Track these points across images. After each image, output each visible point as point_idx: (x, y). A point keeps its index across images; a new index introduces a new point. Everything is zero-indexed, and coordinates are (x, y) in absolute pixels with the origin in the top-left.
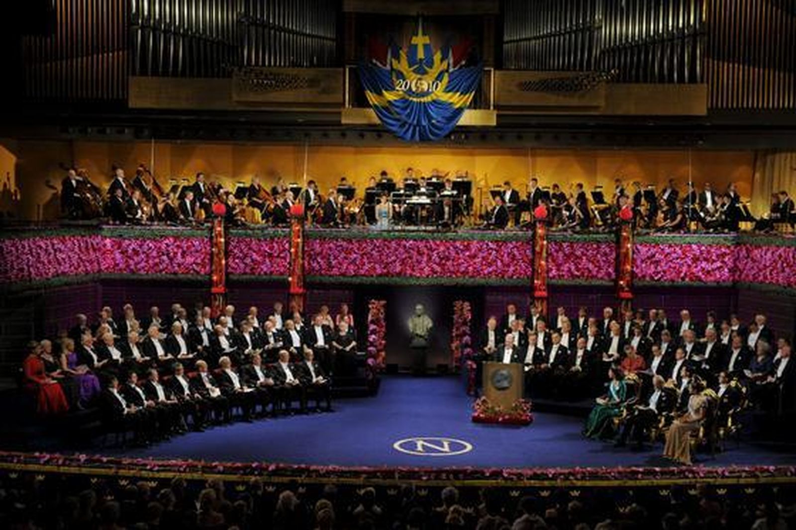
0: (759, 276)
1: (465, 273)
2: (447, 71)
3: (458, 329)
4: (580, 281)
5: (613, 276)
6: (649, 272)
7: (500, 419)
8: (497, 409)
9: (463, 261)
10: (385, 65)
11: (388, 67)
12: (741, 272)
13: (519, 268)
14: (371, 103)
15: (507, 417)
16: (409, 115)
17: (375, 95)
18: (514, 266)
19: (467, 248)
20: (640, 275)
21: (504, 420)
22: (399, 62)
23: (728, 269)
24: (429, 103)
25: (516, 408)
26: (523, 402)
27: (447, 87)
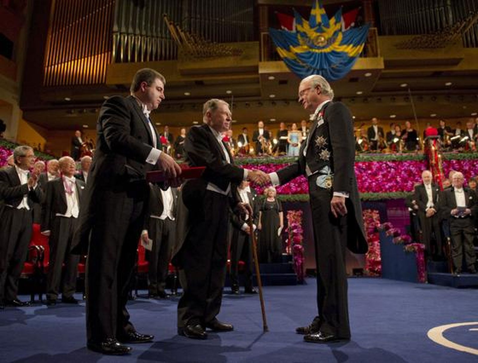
2: (340, 30)
9: (366, 177)
10: (291, 29)
11: (294, 31)
14: (282, 56)
16: (313, 62)
17: (285, 50)
18: (411, 181)
19: (369, 167)
22: (303, 27)
24: (329, 53)
27: (342, 41)
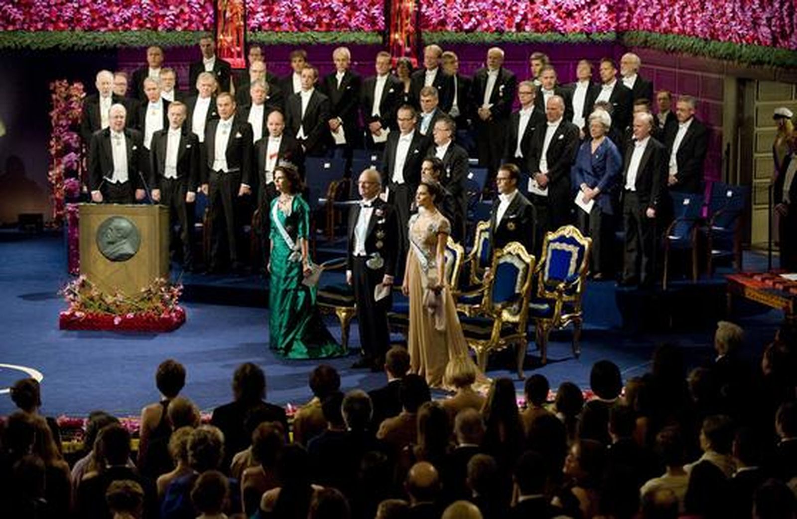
0: (662, 18)
1: (74, 21)
3: (58, 139)
4: (316, 35)
5: (381, 23)
6: (453, 14)
7: (117, 321)
8: (109, 299)
12: (632, 12)
13: (186, 10)
15: (131, 315)
20: (434, 21)
21: (125, 321)
23: (608, 6)
25: (148, 297)
26: (162, 284)
